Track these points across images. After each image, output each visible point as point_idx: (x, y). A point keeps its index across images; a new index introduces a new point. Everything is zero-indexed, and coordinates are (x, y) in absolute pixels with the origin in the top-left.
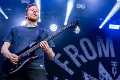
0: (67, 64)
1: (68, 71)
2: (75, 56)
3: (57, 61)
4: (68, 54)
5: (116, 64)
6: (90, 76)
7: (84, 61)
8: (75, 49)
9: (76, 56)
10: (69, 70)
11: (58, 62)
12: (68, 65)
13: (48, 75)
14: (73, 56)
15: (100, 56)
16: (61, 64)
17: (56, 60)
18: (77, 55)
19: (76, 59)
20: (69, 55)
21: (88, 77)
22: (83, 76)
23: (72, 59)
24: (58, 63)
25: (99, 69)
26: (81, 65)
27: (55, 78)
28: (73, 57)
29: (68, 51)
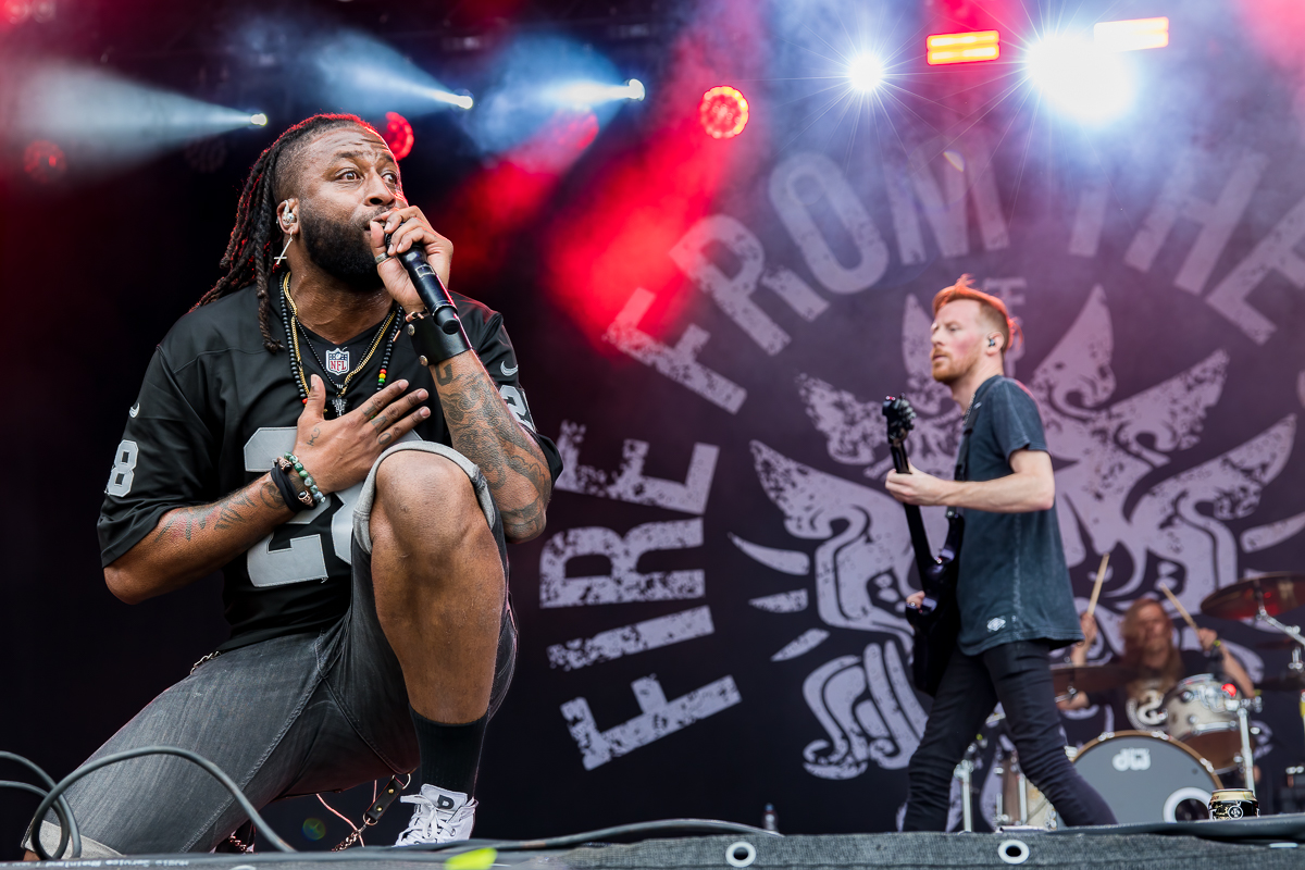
0: (695, 351)
1: (709, 395)
2: (746, 286)
3: (636, 341)
4: (698, 281)
5: (1015, 291)
6: (847, 397)
7: (807, 304)
8: (743, 244)
9: (752, 288)
10: (711, 386)
11: (637, 348)
12: (704, 357)
13: (585, 436)
14: (735, 289)
15: (907, 259)
16: (659, 353)
17: (630, 335)
18: (761, 277)
19: (752, 307)
20: (703, 287)
21: (840, 406)
22: (803, 405)
23: (729, 311)
24: (638, 355)
25: (907, 347)
26: (787, 339)
27: (632, 448)
28: (734, 297)
29: (699, 259)
